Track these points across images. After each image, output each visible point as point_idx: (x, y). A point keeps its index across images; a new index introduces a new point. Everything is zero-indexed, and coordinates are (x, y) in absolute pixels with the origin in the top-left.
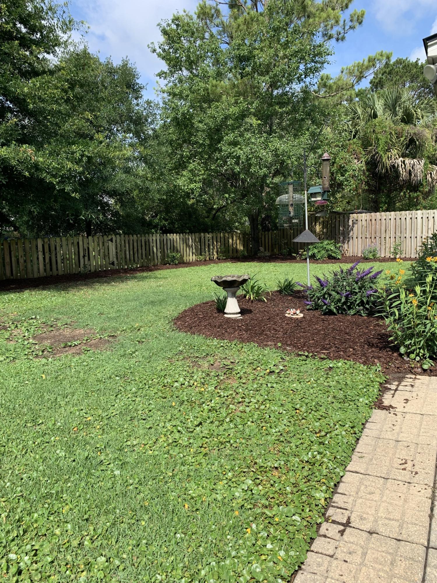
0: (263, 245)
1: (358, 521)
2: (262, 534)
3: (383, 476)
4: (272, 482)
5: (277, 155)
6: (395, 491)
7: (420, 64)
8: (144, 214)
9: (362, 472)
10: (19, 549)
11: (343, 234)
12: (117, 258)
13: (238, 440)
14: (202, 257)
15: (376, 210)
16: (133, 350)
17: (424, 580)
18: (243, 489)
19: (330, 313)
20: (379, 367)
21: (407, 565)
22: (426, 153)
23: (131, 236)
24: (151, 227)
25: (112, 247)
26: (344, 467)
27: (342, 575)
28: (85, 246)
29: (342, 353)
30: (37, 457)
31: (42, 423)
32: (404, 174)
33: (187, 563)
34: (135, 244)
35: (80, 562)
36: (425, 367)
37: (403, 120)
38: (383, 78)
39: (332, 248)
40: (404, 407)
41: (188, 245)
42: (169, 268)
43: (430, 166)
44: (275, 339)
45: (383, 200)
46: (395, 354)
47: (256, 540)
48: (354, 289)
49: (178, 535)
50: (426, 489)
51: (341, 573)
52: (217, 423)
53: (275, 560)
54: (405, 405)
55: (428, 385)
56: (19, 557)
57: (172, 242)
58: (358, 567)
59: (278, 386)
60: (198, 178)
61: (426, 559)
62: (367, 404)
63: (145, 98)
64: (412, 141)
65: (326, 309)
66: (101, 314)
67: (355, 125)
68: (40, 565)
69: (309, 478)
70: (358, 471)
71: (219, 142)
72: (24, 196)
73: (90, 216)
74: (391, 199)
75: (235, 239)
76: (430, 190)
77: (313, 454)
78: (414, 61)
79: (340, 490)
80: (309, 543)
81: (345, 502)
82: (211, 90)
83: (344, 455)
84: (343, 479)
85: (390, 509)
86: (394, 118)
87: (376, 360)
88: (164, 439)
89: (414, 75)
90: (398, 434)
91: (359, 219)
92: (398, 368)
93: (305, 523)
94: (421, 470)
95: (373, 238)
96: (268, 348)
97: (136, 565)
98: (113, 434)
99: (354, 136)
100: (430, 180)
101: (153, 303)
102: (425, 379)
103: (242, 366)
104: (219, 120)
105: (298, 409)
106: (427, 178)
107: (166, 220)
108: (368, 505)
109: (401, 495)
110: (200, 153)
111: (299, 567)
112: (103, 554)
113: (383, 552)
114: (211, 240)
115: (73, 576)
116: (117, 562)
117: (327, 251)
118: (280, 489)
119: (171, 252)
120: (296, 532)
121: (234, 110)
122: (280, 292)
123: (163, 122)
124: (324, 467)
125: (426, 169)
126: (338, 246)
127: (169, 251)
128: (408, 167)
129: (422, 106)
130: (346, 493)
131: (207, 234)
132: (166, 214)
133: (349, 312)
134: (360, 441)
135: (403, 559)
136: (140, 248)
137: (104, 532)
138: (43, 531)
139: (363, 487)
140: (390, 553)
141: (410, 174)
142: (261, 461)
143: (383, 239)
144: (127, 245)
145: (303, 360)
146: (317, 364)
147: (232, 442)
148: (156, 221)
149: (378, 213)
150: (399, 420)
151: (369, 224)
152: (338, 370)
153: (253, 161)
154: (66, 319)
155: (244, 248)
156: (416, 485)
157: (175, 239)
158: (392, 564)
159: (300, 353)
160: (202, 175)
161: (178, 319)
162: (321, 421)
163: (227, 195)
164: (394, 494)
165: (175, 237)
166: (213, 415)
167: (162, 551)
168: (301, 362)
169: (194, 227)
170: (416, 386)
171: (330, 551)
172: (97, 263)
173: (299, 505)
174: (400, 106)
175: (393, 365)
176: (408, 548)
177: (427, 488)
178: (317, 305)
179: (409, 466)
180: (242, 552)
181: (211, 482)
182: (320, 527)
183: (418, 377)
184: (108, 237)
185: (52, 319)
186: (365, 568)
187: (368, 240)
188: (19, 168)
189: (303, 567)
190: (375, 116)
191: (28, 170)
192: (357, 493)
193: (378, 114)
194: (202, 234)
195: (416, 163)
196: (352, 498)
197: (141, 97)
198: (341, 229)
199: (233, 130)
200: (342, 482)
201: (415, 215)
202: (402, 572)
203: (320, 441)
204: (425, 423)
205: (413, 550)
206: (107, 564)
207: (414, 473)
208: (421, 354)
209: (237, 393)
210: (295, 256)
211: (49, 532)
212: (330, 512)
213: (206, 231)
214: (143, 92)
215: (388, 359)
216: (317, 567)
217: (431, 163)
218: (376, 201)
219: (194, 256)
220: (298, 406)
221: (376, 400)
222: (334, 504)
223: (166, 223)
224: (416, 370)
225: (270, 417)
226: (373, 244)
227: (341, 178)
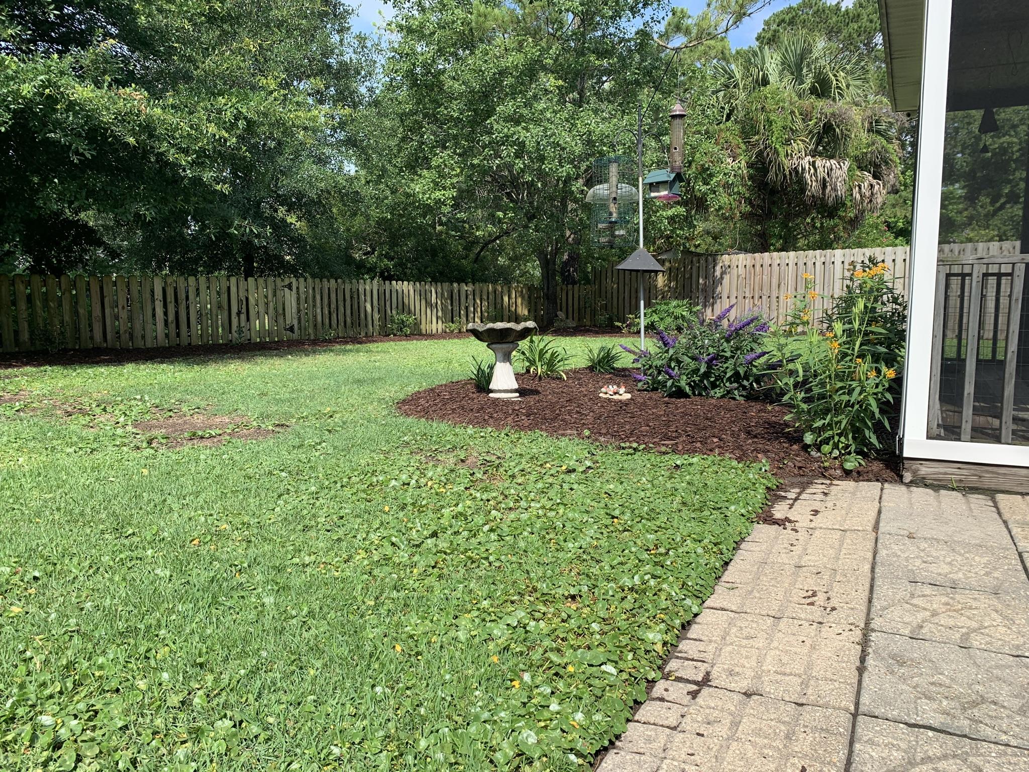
0: (564, 309)
1: (724, 677)
2: (542, 689)
3: (773, 613)
4: (564, 615)
5: (590, 143)
6: (794, 635)
7: (843, 9)
8: (350, 246)
9: (734, 608)
10: (61, 709)
11: (705, 290)
12: (299, 322)
13: (503, 557)
14: (453, 326)
15: (764, 247)
16: (318, 441)
17: (849, 762)
18: (508, 625)
19: (680, 393)
20: (765, 464)
21: (817, 739)
22: (851, 151)
23: (325, 280)
24: (363, 271)
25: (290, 298)
26: (700, 601)
27: (693, 755)
28: (241, 294)
29: (698, 445)
30: (117, 578)
31: (134, 534)
32: (814, 184)
33: (393, 731)
34: (333, 296)
35: (182, 730)
36: (848, 466)
37: (813, 91)
38: (778, 31)
39: (684, 313)
40: (811, 521)
41: (429, 304)
42: (394, 340)
43: (859, 174)
44: (579, 427)
45: (777, 231)
46: (795, 447)
47: (530, 698)
48: (723, 351)
49: (378, 689)
50: (851, 630)
51: (690, 752)
52: (466, 533)
53: (564, 727)
54: (812, 517)
55: (854, 494)
56: (59, 721)
57: (400, 295)
58: (724, 743)
59: (582, 487)
60: (448, 181)
61: (853, 732)
62: (742, 515)
63: (355, 30)
64: (828, 128)
65: (671, 387)
66: (263, 394)
67: (730, 98)
68: (99, 732)
69: (634, 612)
70: (726, 607)
71: (489, 117)
72: (126, 188)
73: (248, 230)
74: (790, 230)
75: (514, 296)
76: (856, 217)
77: (642, 578)
78: (834, 3)
79: (691, 634)
80: (631, 708)
81: (700, 651)
82: (476, 23)
83: (701, 582)
84: (698, 619)
85: (785, 659)
86: (797, 87)
87: (759, 455)
88: (363, 554)
89: (833, 28)
90: (800, 557)
91: (734, 265)
92: (800, 468)
93: (625, 676)
94: (841, 605)
95: (756, 297)
96: (567, 439)
97: (292, 732)
98: (267, 547)
99: (728, 118)
100: (858, 197)
101: (359, 382)
102: (849, 485)
103: (517, 461)
104: (488, 76)
105: (617, 518)
106: (852, 195)
107: (391, 259)
108: (744, 653)
109: (805, 639)
110: (455, 137)
111: (612, 743)
112: (228, 716)
113: (772, 720)
114: (471, 297)
115: (163, 750)
116: (255, 729)
117: (676, 318)
118: (579, 627)
119: (398, 313)
120: (608, 688)
121: (515, 59)
122: (591, 368)
123: (388, 79)
124: (663, 597)
125: (851, 177)
126: (694, 309)
127: (394, 312)
128: (821, 173)
129: (848, 67)
130: (703, 638)
131: (464, 284)
132: (391, 248)
133: (712, 393)
134: (729, 567)
135: (808, 730)
136: (341, 303)
137: (234, 682)
138: (114, 684)
139: (734, 630)
140: (784, 723)
141: (824, 187)
142: (544, 586)
143: (774, 300)
144: (318, 297)
145: (627, 455)
146: (653, 459)
147: (491, 558)
148: (373, 259)
149: (767, 254)
150: (801, 538)
151: (750, 273)
152: (691, 469)
153: (549, 152)
154: (198, 401)
155: (529, 312)
156: (833, 625)
157: (406, 292)
158: (788, 737)
159: (623, 445)
160: (456, 177)
161: (404, 402)
162: (659, 533)
163: (500, 214)
164: (792, 638)
165: (406, 287)
166: (459, 524)
167: (346, 713)
168: (625, 457)
169: (441, 273)
170: (832, 493)
171: (671, 719)
172: (262, 325)
173: (613, 649)
174: (808, 65)
175: (790, 464)
176: (818, 714)
177: (853, 628)
178: (655, 381)
179: (820, 599)
180: (503, 714)
181: (447, 614)
182: (653, 687)
183: (835, 482)
184: (283, 280)
185: (173, 401)
186: (736, 743)
187: (747, 301)
188: (118, 130)
189: (618, 743)
190: (765, 82)
191: (133, 133)
192: (724, 638)
193: (771, 79)
194: (455, 285)
195: (834, 167)
196: (714, 645)
197: (349, 29)
198: (701, 281)
199: (513, 95)
200: (696, 623)
201: (830, 258)
202: (807, 749)
203: (656, 560)
204: (849, 541)
205: (827, 718)
206: (234, 729)
207: (828, 609)
208: (841, 445)
209: (506, 496)
210: (618, 327)
211: (124, 684)
212: (673, 665)
213: (461, 280)
214: (352, 21)
215: (782, 455)
216: (645, 744)
217: (860, 168)
218: (764, 233)
219: (440, 322)
220: (617, 513)
221: (760, 511)
222: (679, 655)
223: (391, 264)
224: (832, 472)
225: (564, 526)
226: (756, 309)
227: (704, 188)
